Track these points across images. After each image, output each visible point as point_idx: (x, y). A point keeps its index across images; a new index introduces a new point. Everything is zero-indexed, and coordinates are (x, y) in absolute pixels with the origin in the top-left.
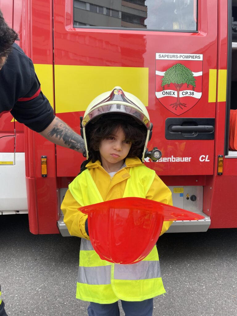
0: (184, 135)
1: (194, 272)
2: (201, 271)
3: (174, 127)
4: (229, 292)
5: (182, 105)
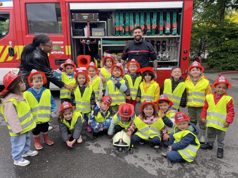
3: (57, 62)
5: (59, 56)
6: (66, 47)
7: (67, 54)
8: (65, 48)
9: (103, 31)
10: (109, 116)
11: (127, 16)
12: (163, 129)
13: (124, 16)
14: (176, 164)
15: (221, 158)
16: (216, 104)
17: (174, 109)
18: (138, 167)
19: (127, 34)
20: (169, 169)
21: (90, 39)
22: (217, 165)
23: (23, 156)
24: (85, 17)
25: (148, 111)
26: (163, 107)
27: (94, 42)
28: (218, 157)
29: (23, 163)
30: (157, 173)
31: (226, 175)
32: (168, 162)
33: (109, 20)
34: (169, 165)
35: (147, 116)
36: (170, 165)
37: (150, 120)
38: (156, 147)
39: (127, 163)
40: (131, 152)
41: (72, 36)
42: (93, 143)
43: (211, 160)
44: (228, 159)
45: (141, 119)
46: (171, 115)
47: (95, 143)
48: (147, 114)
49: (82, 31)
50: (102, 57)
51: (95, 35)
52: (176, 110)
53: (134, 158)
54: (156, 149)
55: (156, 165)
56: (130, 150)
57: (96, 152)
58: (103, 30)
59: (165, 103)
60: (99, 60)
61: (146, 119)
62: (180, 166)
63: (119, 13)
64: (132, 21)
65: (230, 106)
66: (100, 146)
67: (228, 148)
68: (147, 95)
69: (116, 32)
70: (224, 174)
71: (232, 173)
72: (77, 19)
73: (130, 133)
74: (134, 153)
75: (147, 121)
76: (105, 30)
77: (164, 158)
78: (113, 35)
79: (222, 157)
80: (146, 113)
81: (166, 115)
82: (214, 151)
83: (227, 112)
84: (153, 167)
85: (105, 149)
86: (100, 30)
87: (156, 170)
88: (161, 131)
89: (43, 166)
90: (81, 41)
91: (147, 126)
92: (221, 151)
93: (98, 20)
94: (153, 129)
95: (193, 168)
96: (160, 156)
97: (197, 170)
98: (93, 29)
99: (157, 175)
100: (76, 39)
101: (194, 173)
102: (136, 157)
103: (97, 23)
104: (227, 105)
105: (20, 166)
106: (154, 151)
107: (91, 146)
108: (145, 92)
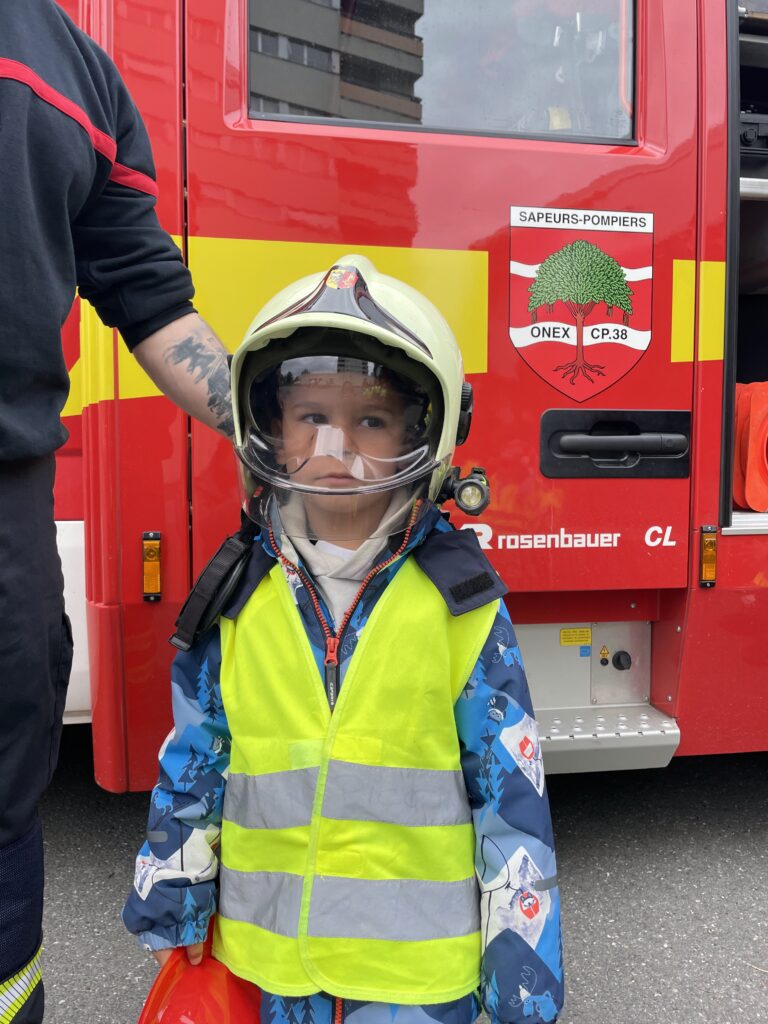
0: (599, 463)
1: (627, 898)
2: (650, 893)
3: (567, 438)
4: (745, 957)
5: (591, 369)
8: (662, 283)
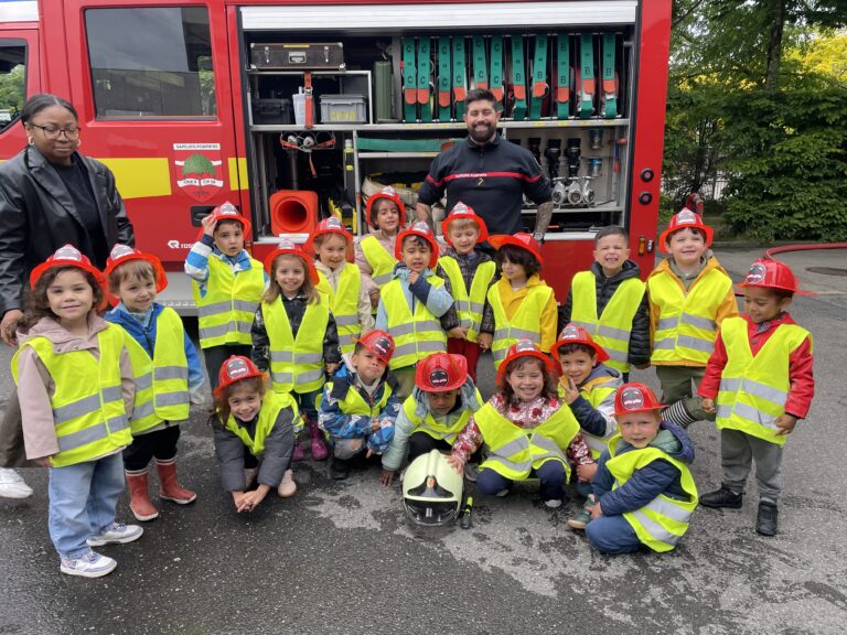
3: (199, 214)
5: (205, 193)
6: (232, 161)
7: (234, 187)
8: (225, 166)
9: (361, 107)
10: (389, 400)
11: (445, 53)
12: (577, 443)
13: (432, 52)
14: (619, 560)
15: (771, 536)
16: (754, 353)
17: (610, 373)
18: (489, 569)
19: (445, 115)
20: (594, 574)
21: (316, 132)
22: (755, 559)
23: (90, 543)
24: (298, 54)
25: (525, 380)
26: (574, 367)
27: (329, 143)
28: (760, 533)
29: (93, 566)
30: (555, 588)
31: (786, 590)
32: (592, 551)
33: (379, 65)
34: (593, 562)
35: (520, 400)
36: (599, 562)
37: (530, 415)
38: (553, 503)
39: (453, 558)
40: (466, 521)
41: (251, 123)
42: (335, 494)
43: (738, 542)
44: (794, 540)
45: (499, 409)
46: (601, 394)
47: (342, 494)
48: (519, 393)
49: (286, 104)
50: (357, 196)
51: (333, 120)
52: (617, 377)
53: (475, 543)
54: (549, 510)
55: (550, 565)
56: (461, 515)
57: (345, 526)
58: (361, 101)
59: (580, 355)
60: (347, 206)
61: (516, 409)
62: (630, 563)
63: (416, 43)
64: (461, 71)
65: (802, 361)
66: (357, 503)
67: (792, 501)
68: (514, 326)
69: (407, 110)
70: (780, 588)
71: (807, 585)
72: (267, 62)
73: (461, 457)
74: (474, 524)
75: (520, 417)
76: (367, 100)
77: (577, 537)
78: (394, 118)
79: (773, 533)
80: (519, 387)
81: (583, 394)
82: (748, 513)
83: (791, 382)
84: (541, 568)
85: (376, 515)
86: (349, 102)
87: (552, 579)
88: (569, 448)
89: (162, 574)
90: (282, 142)
91: (520, 433)
92: (769, 512)
93: (342, 66)
94: (540, 442)
95: (674, 570)
96: (565, 535)
97: (690, 578)
98: (325, 100)
99: (554, 594)
100: (266, 134)
101: (679, 585)
102: (482, 538)
103: (337, 76)
104: (791, 356)
105: (82, 577)
106: (544, 517)
107: (327, 503)
108: (509, 318)
